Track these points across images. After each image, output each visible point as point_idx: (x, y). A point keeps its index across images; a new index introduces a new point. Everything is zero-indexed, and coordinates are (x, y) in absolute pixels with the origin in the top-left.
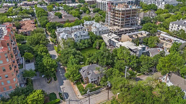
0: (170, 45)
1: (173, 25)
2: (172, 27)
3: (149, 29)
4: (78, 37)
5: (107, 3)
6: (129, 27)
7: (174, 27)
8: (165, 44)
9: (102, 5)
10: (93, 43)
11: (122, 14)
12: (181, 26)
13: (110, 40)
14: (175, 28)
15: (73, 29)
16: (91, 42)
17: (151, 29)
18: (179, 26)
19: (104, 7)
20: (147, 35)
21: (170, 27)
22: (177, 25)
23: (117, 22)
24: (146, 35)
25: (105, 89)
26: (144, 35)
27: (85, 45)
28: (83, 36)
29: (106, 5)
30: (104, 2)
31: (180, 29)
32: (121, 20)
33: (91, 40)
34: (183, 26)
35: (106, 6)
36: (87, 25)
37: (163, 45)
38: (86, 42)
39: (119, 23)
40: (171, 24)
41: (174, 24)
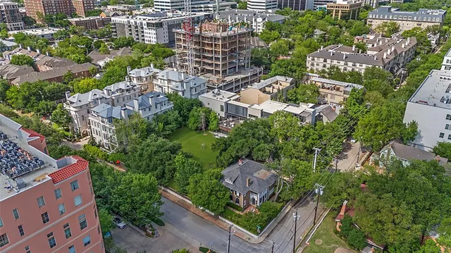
0: (340, 96)
1: (313, 60)
2: (312, 65)
3: (291, 70)
4: (147, 109)
5: (144, 22)
6: (237, 73)
7: (315, 64)
8: (329, 95)
9: (130, 30)
10: (186, 118)
11: (224, 46)
12: (329, 61)
13: (227, 104)
14: (318, 65)
15: (113, 93)
16: (181, 116)
17: (295, 71)
18: (325, 61)
19: (137, 35)
20: (291, 83)
21: (308, 65)
22: (322, 60)
23: (209, 65)
24: (289, 85)
25: (290, 207)
26: (283, 84)
27: (170, 126)
28: (159, 106)
29: (142, 28)
30: (136, 23)
31: (328, 66)
32: (222, 58)
33: (179, 113)
34: (332, 59)
35: (143, 32)
36: (139, 78)
37: (326, 99)
38: (171, 118)
39: (217, 65)
40: (309, 59)
41: (316, 58)
